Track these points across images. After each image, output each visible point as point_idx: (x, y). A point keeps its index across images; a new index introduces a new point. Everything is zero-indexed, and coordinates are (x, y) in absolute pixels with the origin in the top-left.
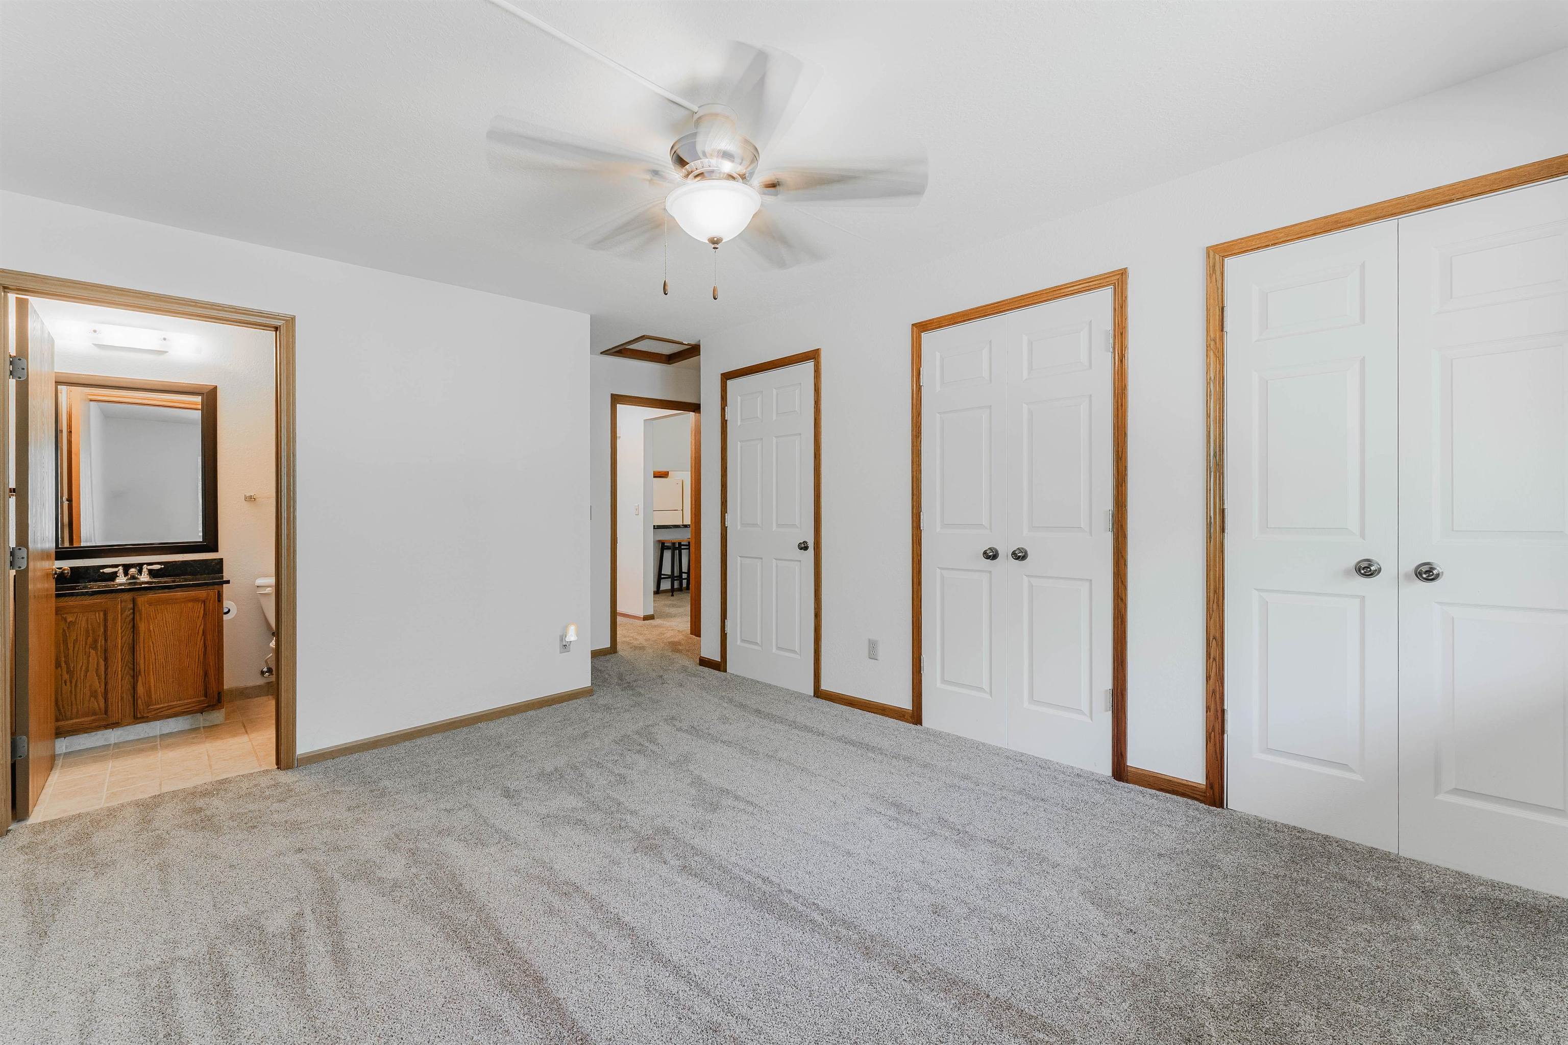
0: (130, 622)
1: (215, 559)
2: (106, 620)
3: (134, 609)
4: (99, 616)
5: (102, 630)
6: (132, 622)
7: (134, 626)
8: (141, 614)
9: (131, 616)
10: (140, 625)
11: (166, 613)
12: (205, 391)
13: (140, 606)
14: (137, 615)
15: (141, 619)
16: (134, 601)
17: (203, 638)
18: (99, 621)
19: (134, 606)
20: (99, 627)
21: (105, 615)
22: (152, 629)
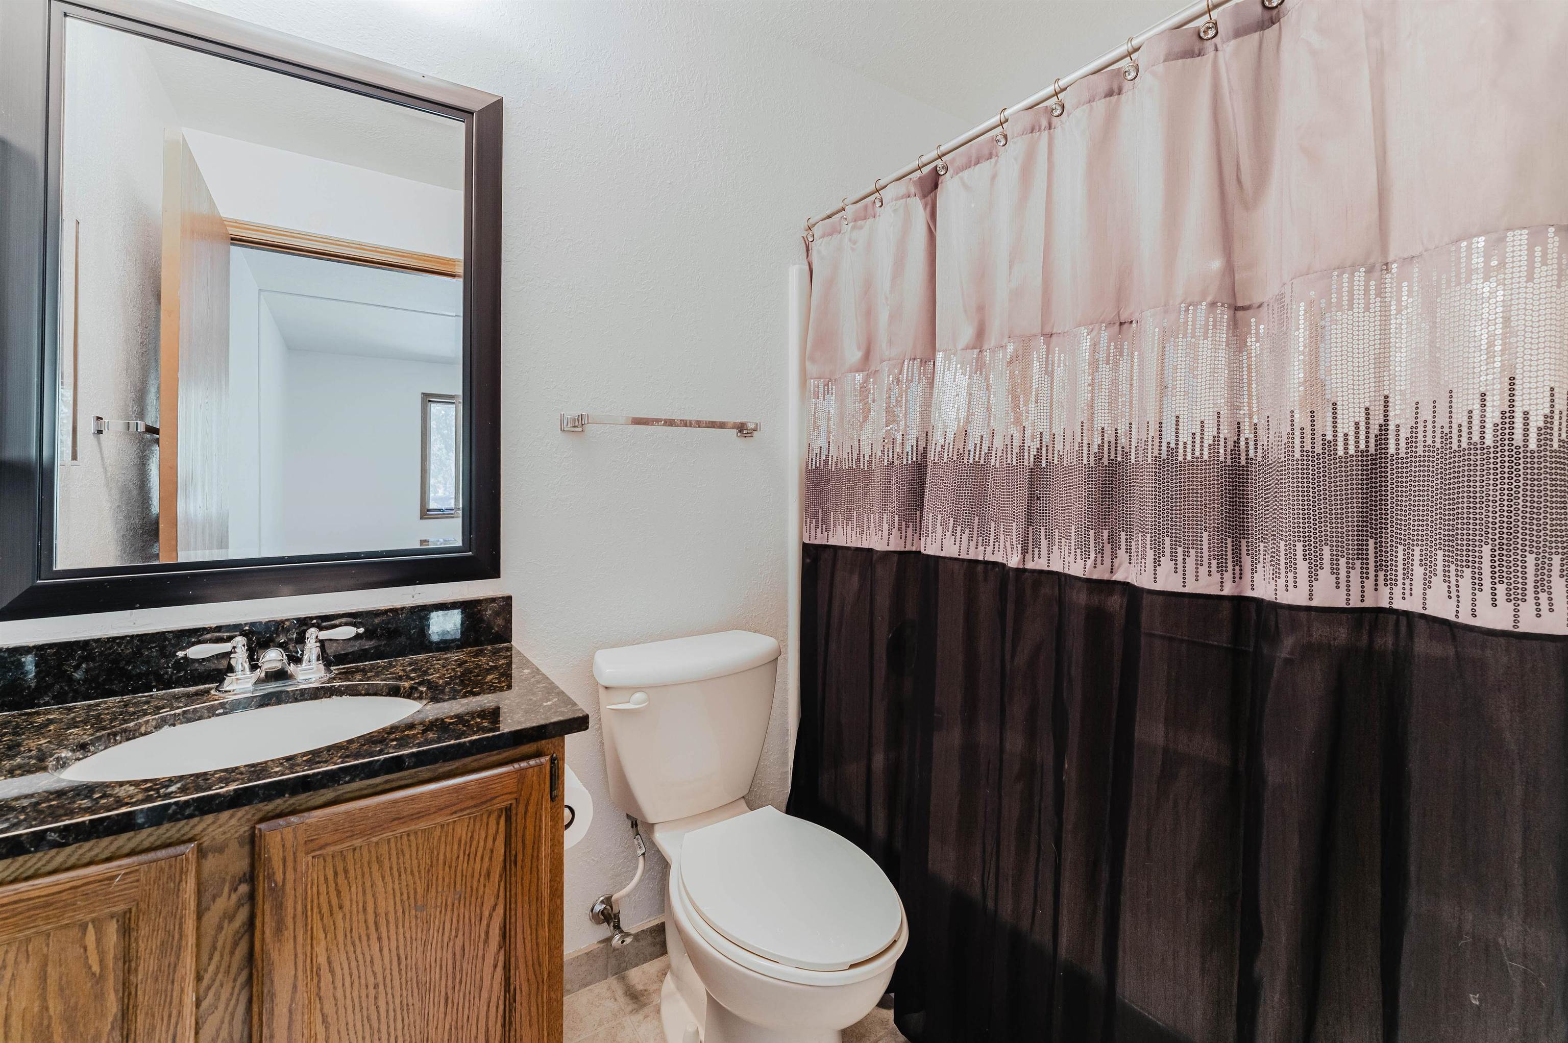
0: (235, 944)
1: (493, 600)
2: (127, 958)
3: (251, 878)
4: (98, 941)
5: (112, 1005)
6: (246, 938)
7: (250, 957)
8: (279, 907)
9: (243, 915)
10: (275, 955)
11: (377, 875)
12: (476, 106)
13: (277, 864)
14: (266, 908)
15: (279, 929)
16: (253, 842)
17: (501, 957)
18: (96, 968)
19: (252, 866)
20: (99, 997)
21: (126, 930)
22: (322, 960)
